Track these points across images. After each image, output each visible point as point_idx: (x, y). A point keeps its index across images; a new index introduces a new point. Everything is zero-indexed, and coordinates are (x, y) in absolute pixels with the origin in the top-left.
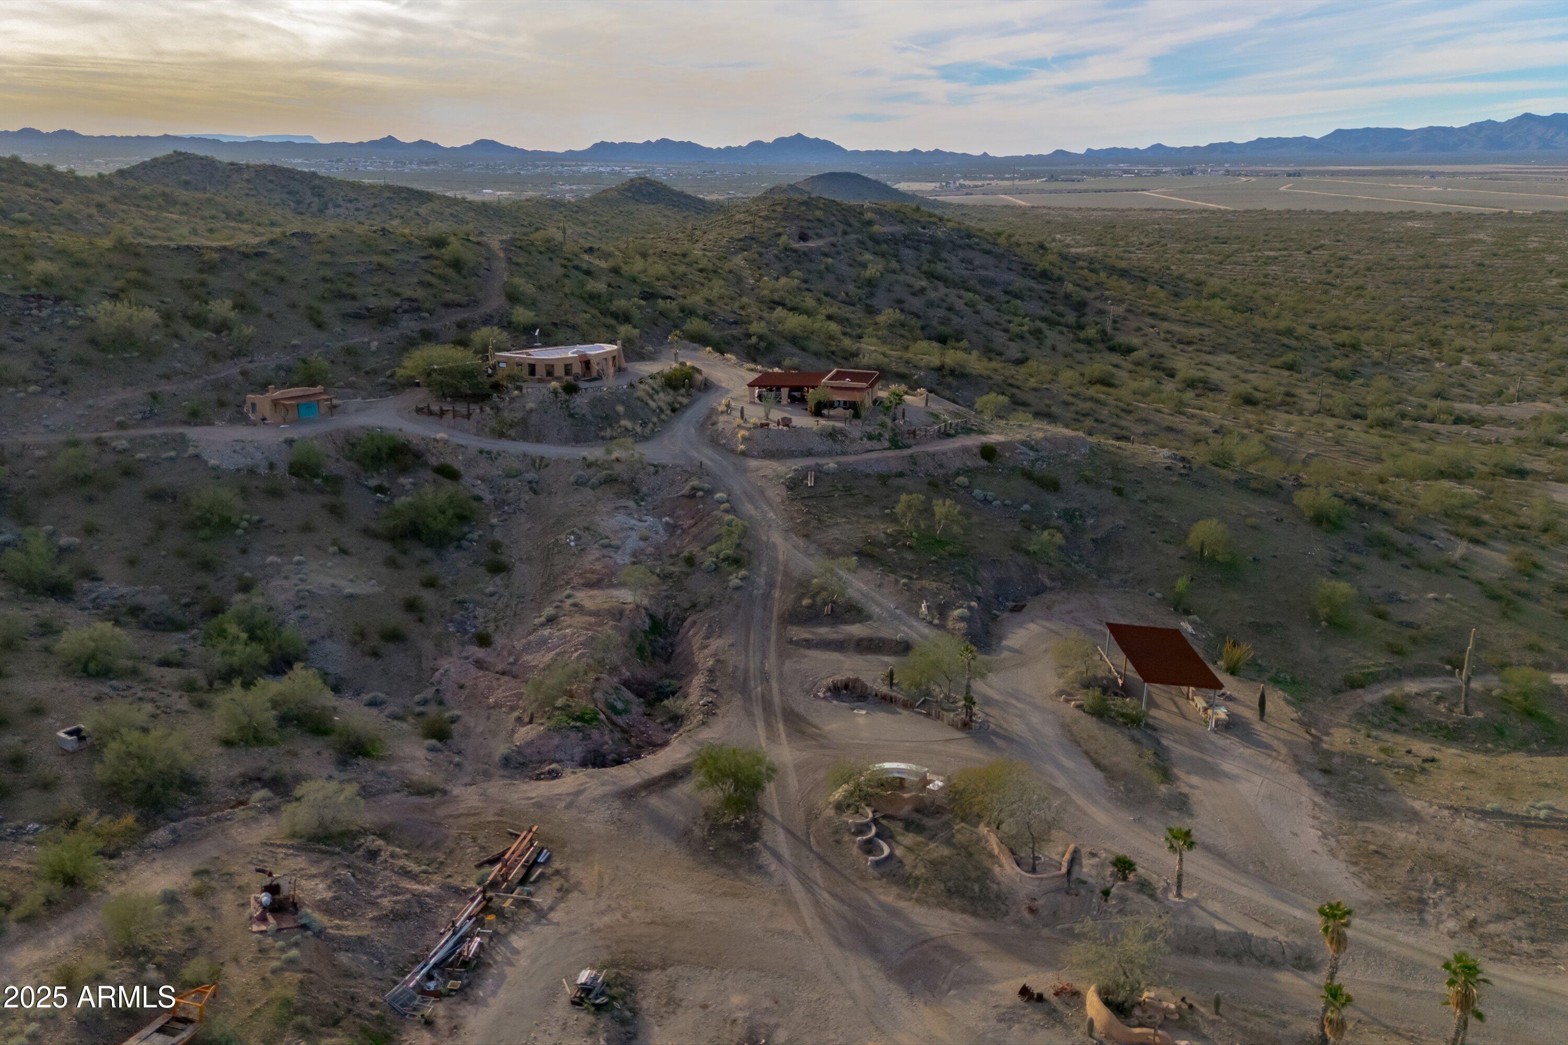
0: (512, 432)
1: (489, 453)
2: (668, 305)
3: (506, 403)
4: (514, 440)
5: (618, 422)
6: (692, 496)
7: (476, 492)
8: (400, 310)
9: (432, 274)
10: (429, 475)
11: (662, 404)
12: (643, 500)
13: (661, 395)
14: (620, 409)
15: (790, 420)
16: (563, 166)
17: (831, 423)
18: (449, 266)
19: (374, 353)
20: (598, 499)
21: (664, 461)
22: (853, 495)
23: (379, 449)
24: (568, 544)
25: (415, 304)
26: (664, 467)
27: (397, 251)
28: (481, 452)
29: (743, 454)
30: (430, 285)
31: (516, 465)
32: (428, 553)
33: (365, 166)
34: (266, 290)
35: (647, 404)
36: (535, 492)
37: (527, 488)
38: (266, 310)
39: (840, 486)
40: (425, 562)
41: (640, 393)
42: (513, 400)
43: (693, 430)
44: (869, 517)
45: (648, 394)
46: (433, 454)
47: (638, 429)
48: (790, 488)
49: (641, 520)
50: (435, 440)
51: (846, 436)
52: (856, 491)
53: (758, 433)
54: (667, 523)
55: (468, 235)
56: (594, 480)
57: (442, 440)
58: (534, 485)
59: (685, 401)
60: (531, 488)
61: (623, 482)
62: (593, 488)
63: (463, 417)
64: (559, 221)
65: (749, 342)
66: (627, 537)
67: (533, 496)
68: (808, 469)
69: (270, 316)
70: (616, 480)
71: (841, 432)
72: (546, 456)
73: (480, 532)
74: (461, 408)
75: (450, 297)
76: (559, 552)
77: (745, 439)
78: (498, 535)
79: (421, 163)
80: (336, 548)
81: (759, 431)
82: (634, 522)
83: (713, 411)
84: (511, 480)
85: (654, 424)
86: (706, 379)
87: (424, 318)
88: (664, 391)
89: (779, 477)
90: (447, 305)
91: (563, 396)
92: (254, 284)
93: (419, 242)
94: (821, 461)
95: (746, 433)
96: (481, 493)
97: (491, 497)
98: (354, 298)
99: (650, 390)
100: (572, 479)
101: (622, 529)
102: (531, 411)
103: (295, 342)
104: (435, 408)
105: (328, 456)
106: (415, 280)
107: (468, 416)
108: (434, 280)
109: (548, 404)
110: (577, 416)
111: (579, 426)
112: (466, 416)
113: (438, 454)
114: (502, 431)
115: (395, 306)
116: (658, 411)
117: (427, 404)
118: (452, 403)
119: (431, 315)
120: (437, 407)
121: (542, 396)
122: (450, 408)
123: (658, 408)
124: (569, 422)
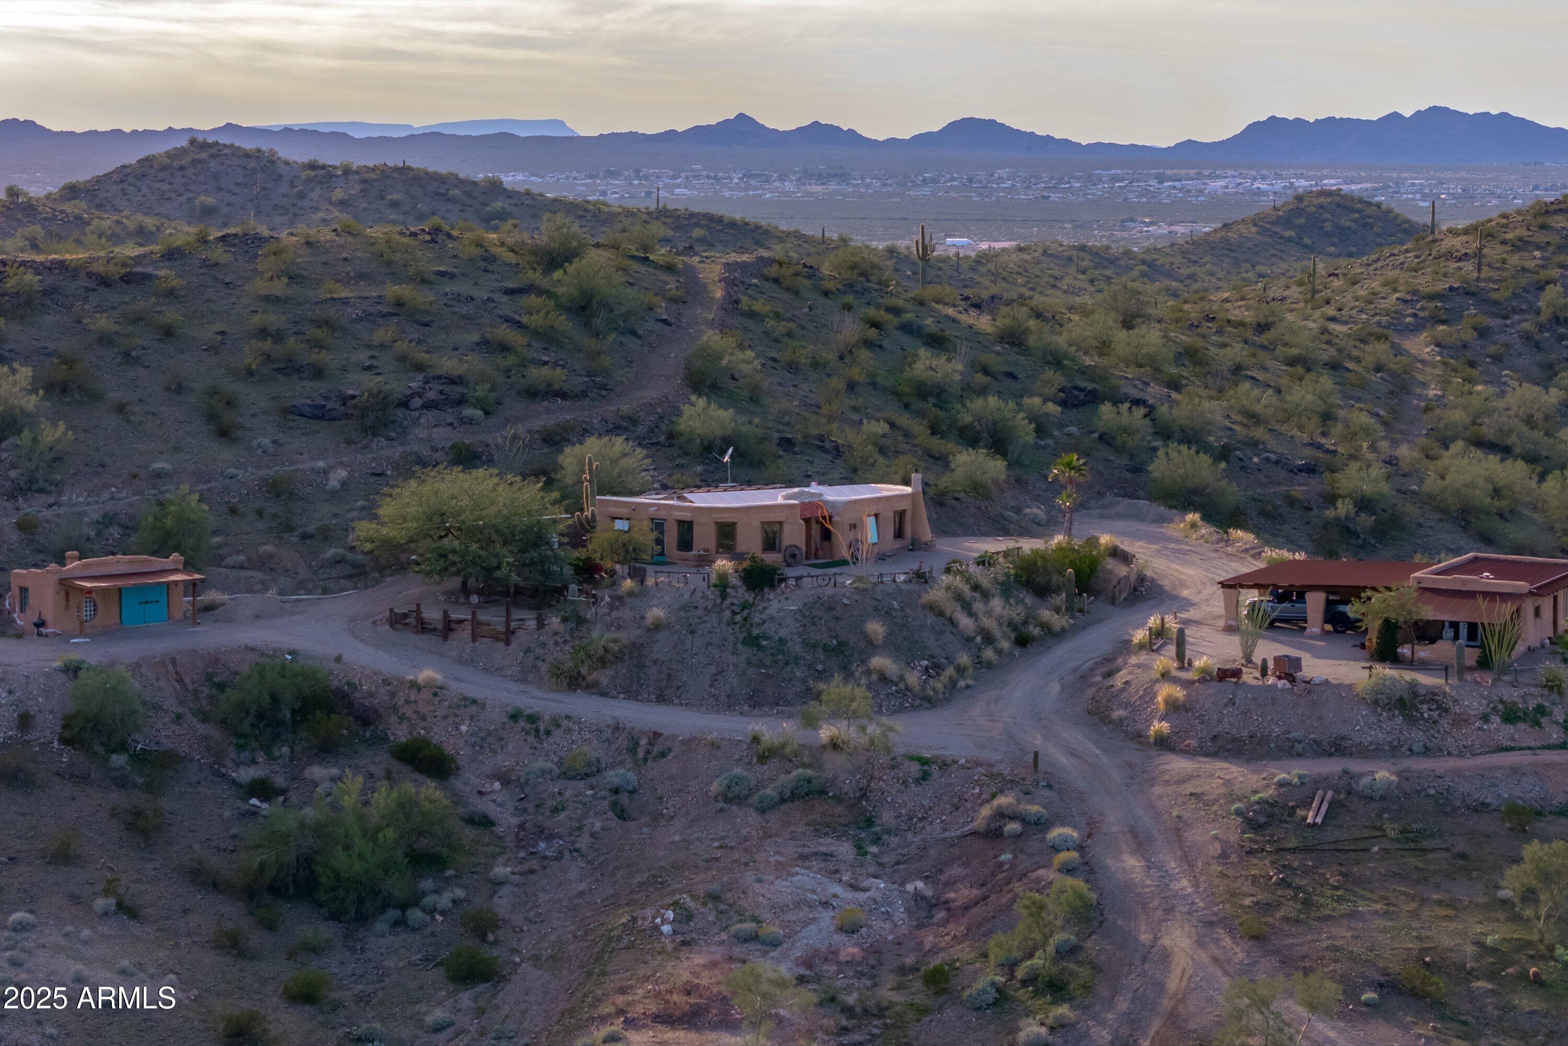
0: (603, 677)
1: (533, 719)
2: (1125, 420)
3: (603, 610)
4: (604, 694)
5: (865, 659)
6: (993, 834)
7: (485, 806)
8: (417, 402)
9: (520, 326)
10: (380, 761)
11: (989, 623)
12: (877, 840)
13: (997, 603)
14: (876, 628)
15: (1296, 663)
16: (1161, 179)
17: (1408, 676)
18: (568, 310)
19: (333, 493)
20: (767, 835)
21: (949, 753)
22: (1423, 851)
23: (275, 699)
24: (656, 928)
25: (455, 391)
26: (944, 765)
27: (452, 276)
28: (515, 716)
29: (1163, 743)
30: (504, 348)
31: (592, 750)
32: (326, 931)
33: (670, 188)
34: (127, 355)
35: (952, 622)
36: (622, 815)
37: (605, 804)
38: (115, 396)
39: (1392, 830)
40: (314, 950)
41: (936, 594)
42: (619, 600)
43: (1056, 687)
44: (1451, 904)
45: (959, 597)
46: (402, 718)
47: (913, 679)
48: (1253, 825)
49: (855, 887)
50: (413, 685)
51: (1444, 710)
52: (1437, 843)
53: (1209, 694)
54: (918, 896)
55: (646, 248)
56: (769, 791)
57: (429, 684)
58: (624, 798)
59: (1058, 621)
60: (614, 805)
61: (838, 799)
62: (762, 811)
63: (495, 637)
64: (1078, 292)
65: (1330, 513)
66: (806, 923)
67: (614, 822)
68: (1320, 782)
69: (121, 408)
70: (822, 792)
71: (1433, 697)
72: (666, 732)
73: (460, 893)
74: (493, 617)
75: (540, 374)
76: (630, 947)
77: (1173, 706)
78: (502, 904)
79: (807, 175)
80: (111, 902)
81: (1215, 686)
82: (838, 889)
83: (1125, 647)
84: (571, 784)
85: (960, 670)
86: (1142, 579)
87: (471, 421)
88: (1007, 594)
89: (1231, 797)
90: (532, 394)
91: (742, 594)
92: (104, 339)
93: (510, 257)
94: (1355, 766)
95: (1179, 693)
96: (492, 810)
97: (514, 821)
98: (318, 373)
99: (966, 589)
100: (715, 787)
101: (798, 904)
102: (658, 627)
103: (159, 465)
104: (433, 615)
105: (158, 707)
106: (475, 338)
107: (507, 636)
108: (517, 339)
109: (700, 612)
110: (764, 643)
111: (766, 668)
112: (503, 637)
113: (414, 716)
114: (579, 672)
115: (409, 392)
116: (978, 639)
117: (418, 606)
118: (477, 606)
119: (487, 413)
120: (441, 613)
121: (689, 594)
122: (470, 617)
123: (978, 633)
124: (743, 657)
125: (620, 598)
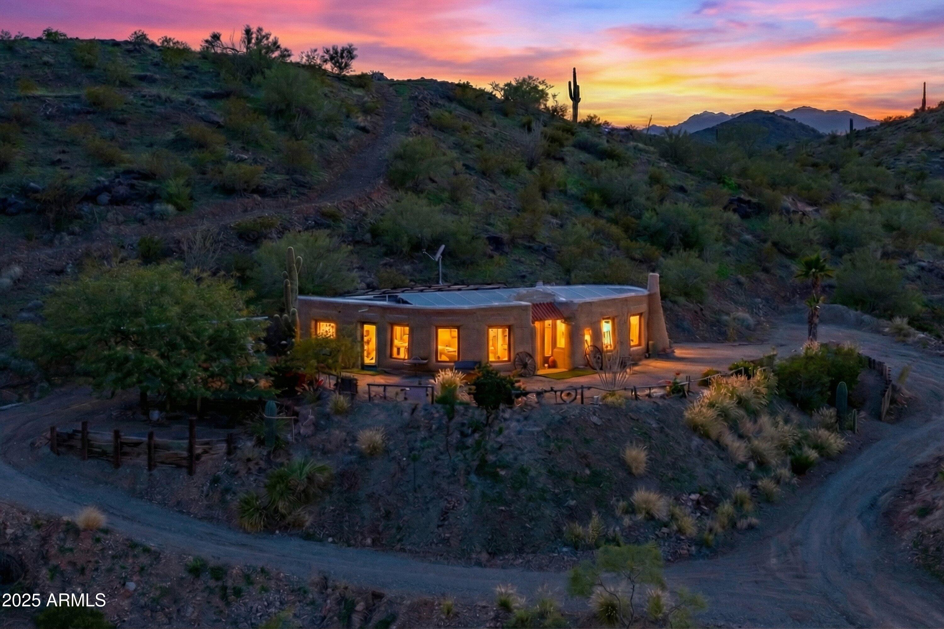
0: (307, 515)
1: (219, 573)
3: (307, 430)
5: (626, 493)
8: (105, 197)
13: (766, 421)
14: (635, 454)
18: (266, 112)
25: (146, 186)
28: (196, 569)
30: (200, 146)
35: (719, 445)
42: (325, 419)
45: (725, 416)
46: (54, 571)
47: (685, 518)
50: (71, 527)
57: (89, 526)
59: (835, 440)
63: (175, 464)
74: (175, 439)
85: (738, 505)
87: (163, 217)
88: (773, 413)
90: (228, 190)
91: (472, 412)
99: (731, 405)
102: (373, 451)
104: (102, 435)
106: (171, 136)
107: (190, 463)
108: (214, 138)
109: (423, 433)
110: (503, 473)
111: (507, 504)
112: (185, 463)
113: (69, 569)
114: (276, 510)
115: (94, 186)
116: (752, 466)
117: (85, 424)
118: (158, 424)
119: (180, 209)
120: (112, 434)
121: (410, 411)
122: (145, 439)
123: (752, 458)
124: (478, 489)
125: (327, 417)
